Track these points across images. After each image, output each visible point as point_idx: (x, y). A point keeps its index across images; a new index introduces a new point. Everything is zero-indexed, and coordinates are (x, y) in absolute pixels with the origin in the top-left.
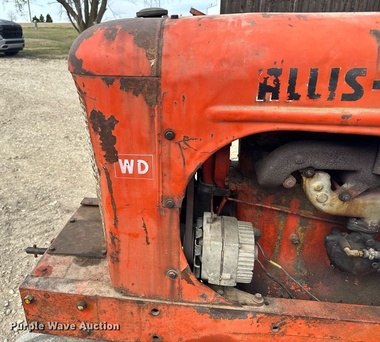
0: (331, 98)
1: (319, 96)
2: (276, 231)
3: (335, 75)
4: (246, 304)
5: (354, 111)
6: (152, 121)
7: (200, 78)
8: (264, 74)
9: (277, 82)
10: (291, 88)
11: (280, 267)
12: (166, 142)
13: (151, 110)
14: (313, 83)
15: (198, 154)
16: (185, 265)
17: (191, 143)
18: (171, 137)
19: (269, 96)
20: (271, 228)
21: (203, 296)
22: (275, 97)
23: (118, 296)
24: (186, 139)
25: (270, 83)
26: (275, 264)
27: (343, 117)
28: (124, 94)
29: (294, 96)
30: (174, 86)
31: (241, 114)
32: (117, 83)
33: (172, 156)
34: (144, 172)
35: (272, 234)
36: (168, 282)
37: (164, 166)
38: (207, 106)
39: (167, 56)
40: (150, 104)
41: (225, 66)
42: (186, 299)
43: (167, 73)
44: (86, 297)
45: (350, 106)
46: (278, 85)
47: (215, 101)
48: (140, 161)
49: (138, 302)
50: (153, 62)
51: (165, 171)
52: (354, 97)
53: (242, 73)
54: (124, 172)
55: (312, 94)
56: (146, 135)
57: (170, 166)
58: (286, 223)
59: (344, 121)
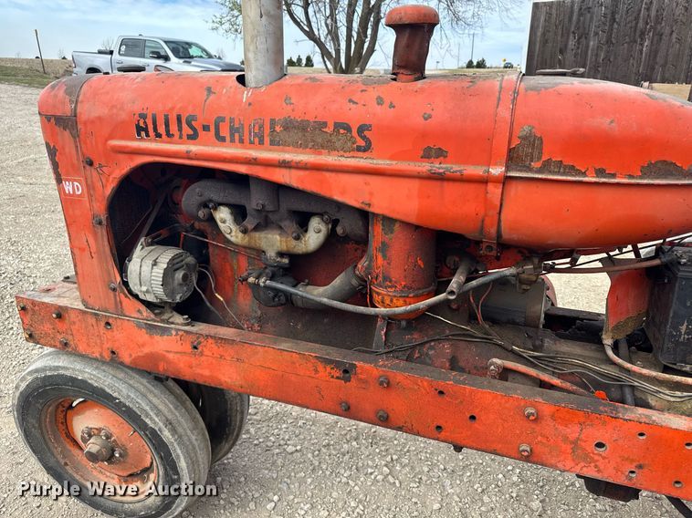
0: (181, 137)
1: (173, 135)
2: (232, 269)
3: (179, 119)
4: (173, 323)
5: (194, 148)
6: (77, 151)
7: (99, 118)
8: (137, 117)
9: (145, 122)
10: (155, 129)
11: (222, 299)
12: (88, 167)
13: (75, 142)
14: (167, 125)
15: (111, 179)
16: (119, 279)
17: (104, 169)
18: (91, 164)
19: (143, 134)
20: (228, 267)
21: (139, 311)
22: (147, 135)
23: (82, 307)
24: (101, 166)
25: (142, 124)
26: (219, 297)
27: (187, 152)
28: (57, 128)
29: (158, 135)
30: (85, 123)
31: (127, 147)
32: (53, 120)
33: (94, 180)
34: (79, 193)
35: (230, 273)
36: (111, 294)
37: (90, 187)
38: (106, 141)
39: (82, 102)
40: (74, 138)
41: (115, 111)
42: (127, 314)
43: (81, 113)
44: (60, 307)
45: (194, 144)
46: (146, 126)
47: (111, 137)
48: (76, 183)
49: (96, 314)
50: (73, 106)
51: (92, 192)
52: (193, 137)
53: (123, 116)
54: (67, 192)
55: (169, 135)
56: (76, 162)
57: (94, 189)
58: (238, 260)
59: (188, 155)
